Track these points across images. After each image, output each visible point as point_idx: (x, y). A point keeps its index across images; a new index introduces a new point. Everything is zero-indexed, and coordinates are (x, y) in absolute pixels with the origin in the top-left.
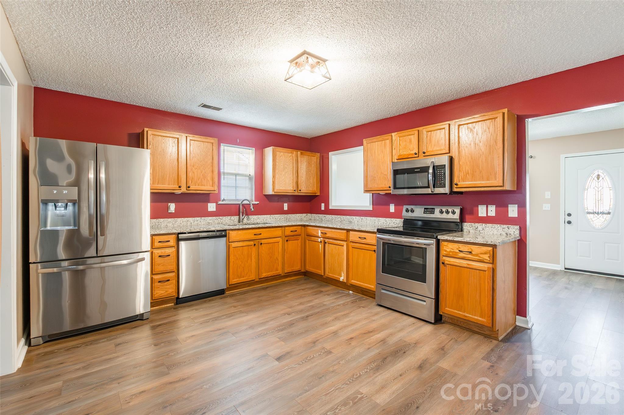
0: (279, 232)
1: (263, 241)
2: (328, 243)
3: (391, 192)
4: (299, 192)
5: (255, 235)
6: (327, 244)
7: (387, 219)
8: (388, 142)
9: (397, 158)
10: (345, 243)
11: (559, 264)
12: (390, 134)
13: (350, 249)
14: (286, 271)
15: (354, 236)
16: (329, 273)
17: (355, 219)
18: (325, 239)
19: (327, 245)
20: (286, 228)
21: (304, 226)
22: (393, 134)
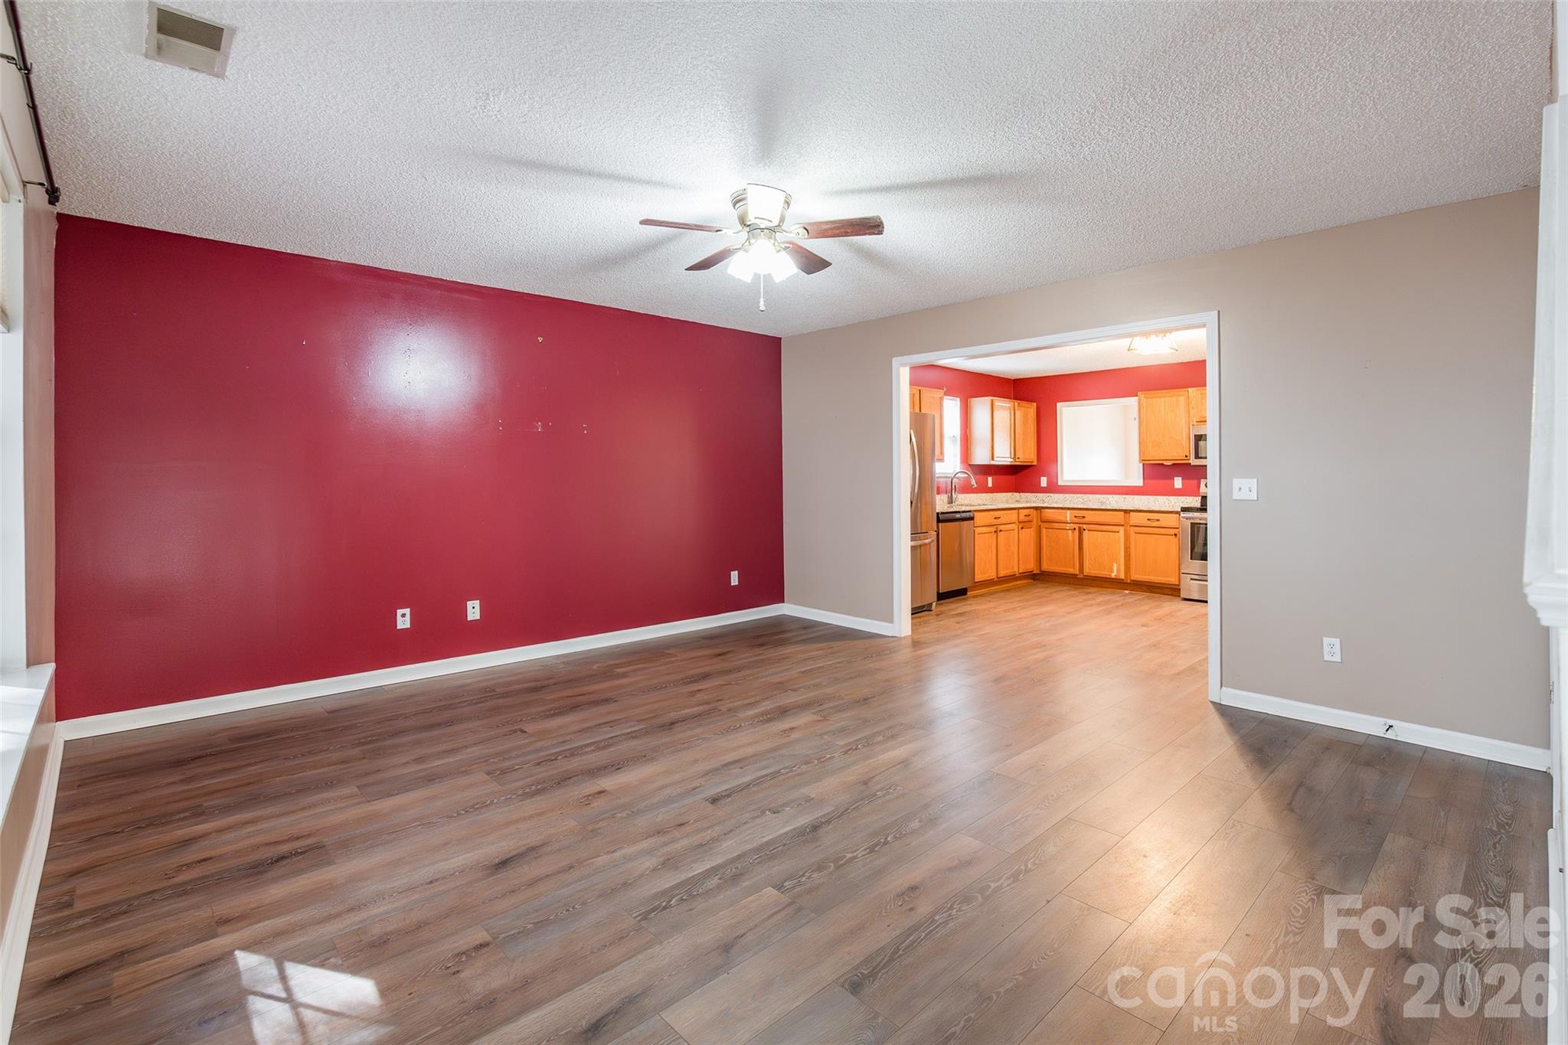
0: (1013, 515)
1: (1001, 527)
2: (1089, 530)
3: (1191, 461)
4: (1017, 460)
5: (995, 518)
6: (1087, 531)
7: (1171, 498)
8: (1182, 399)
9: (1198, 420)
10: (1122, 529)
12: (1186, 389)
13: (1133, 536)
14: (1020, 571)
15: (1135, 518)
16: (1090, 570)
17: (1111, 499)
18: (1081, 525)
19: (1086, 534)
20: (1020, 511)
21: (1036, 508)
22: (1189, 389)
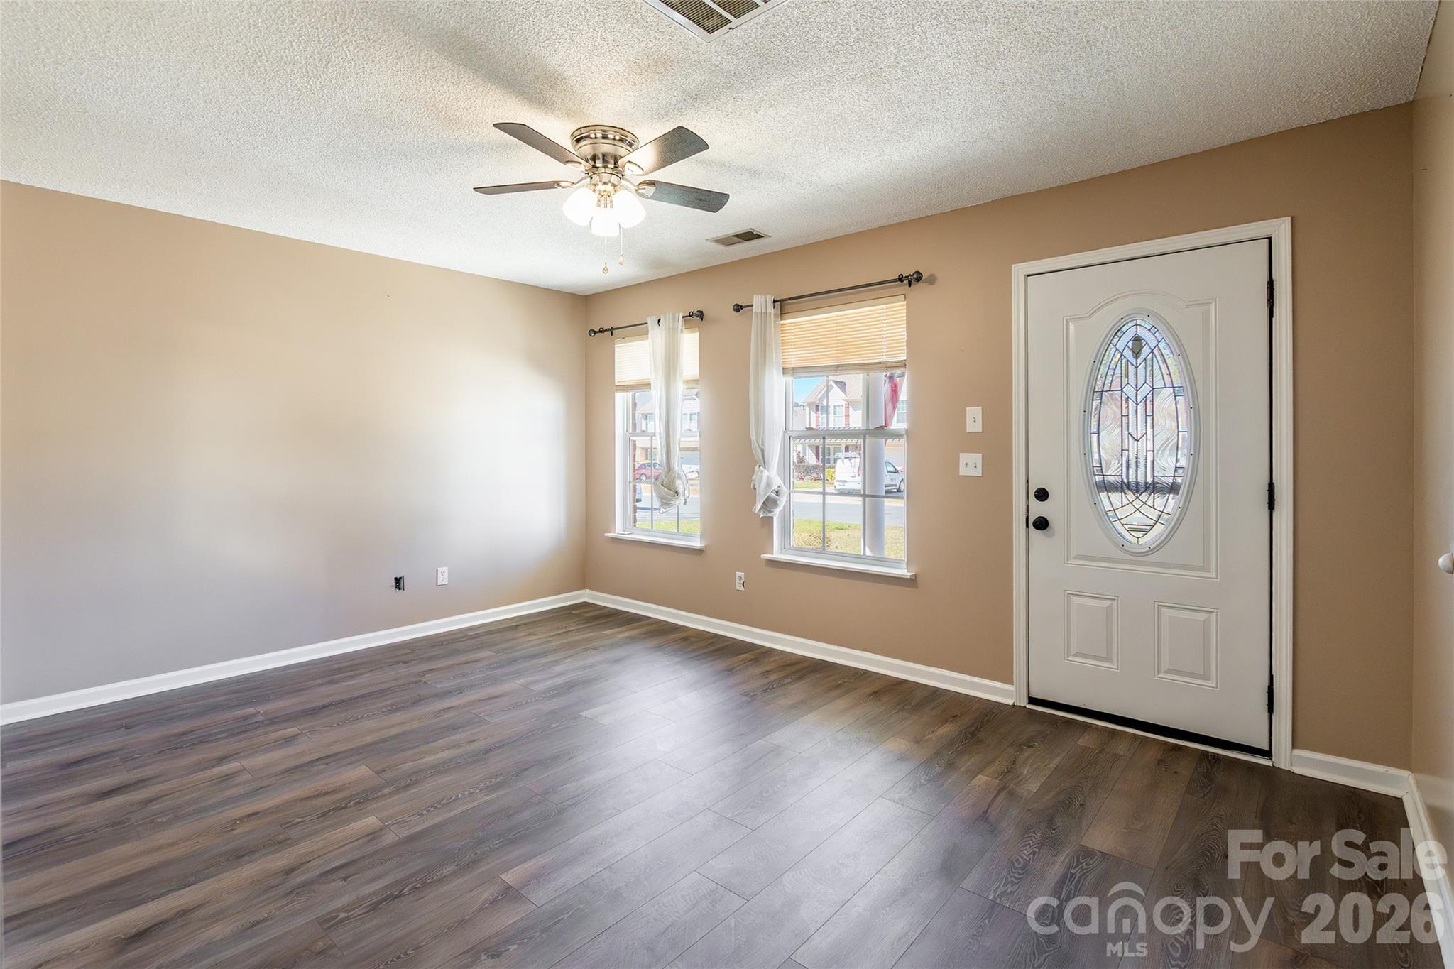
11: (1010, 682)
